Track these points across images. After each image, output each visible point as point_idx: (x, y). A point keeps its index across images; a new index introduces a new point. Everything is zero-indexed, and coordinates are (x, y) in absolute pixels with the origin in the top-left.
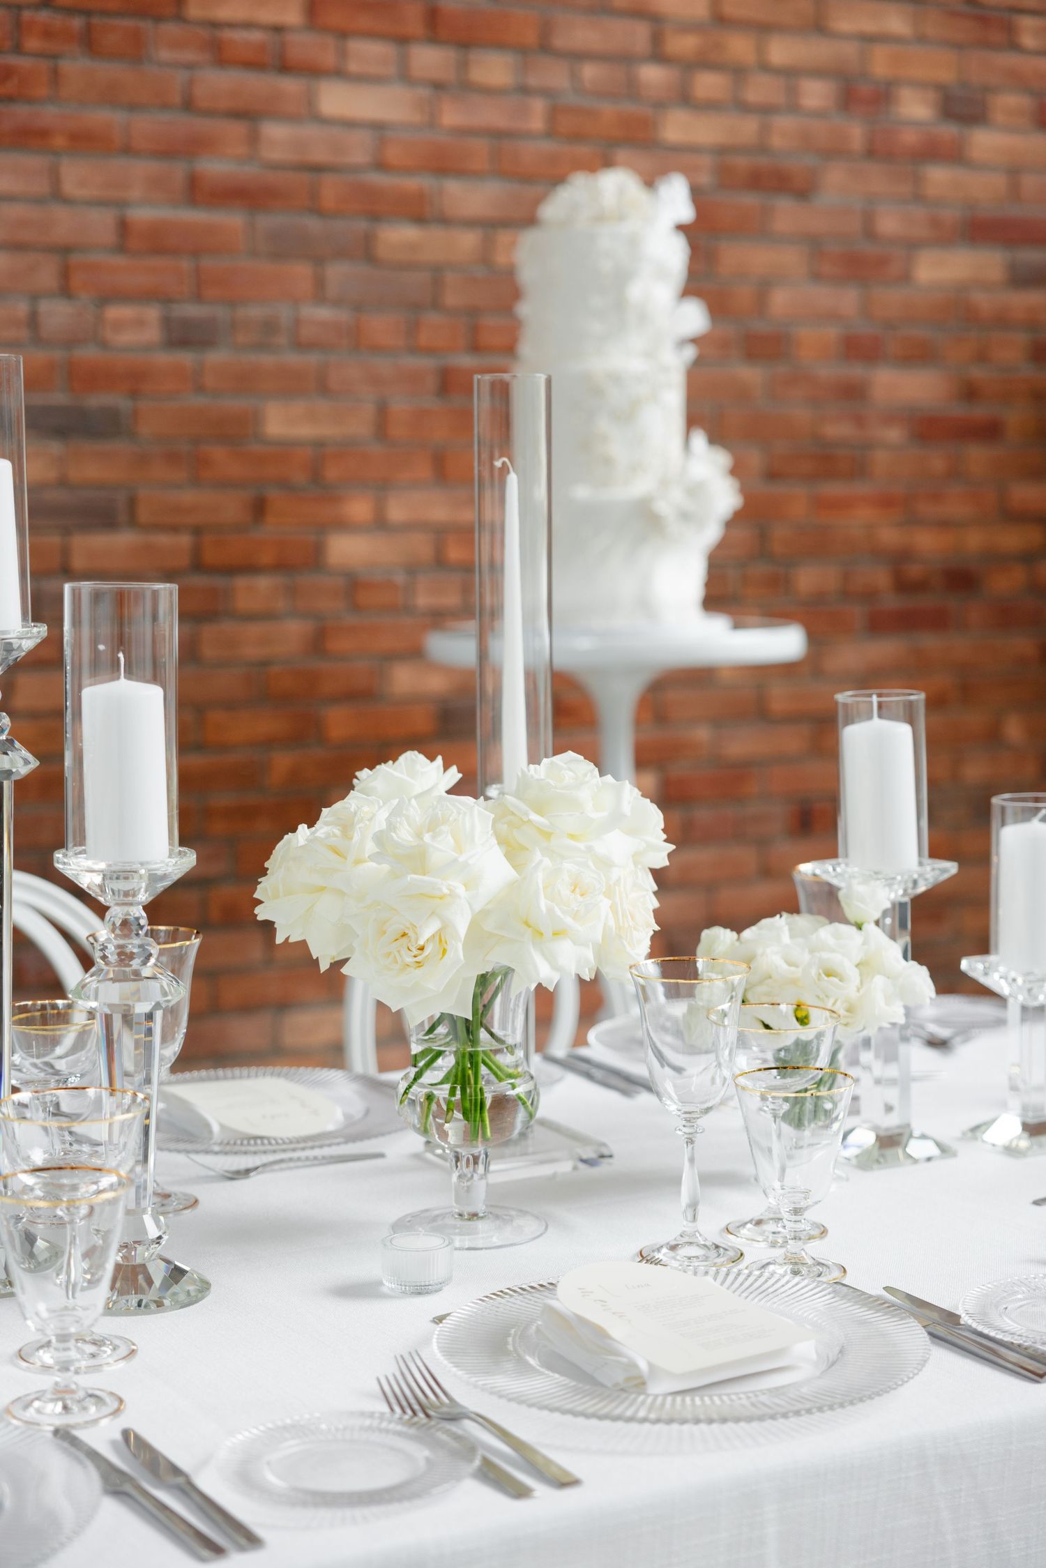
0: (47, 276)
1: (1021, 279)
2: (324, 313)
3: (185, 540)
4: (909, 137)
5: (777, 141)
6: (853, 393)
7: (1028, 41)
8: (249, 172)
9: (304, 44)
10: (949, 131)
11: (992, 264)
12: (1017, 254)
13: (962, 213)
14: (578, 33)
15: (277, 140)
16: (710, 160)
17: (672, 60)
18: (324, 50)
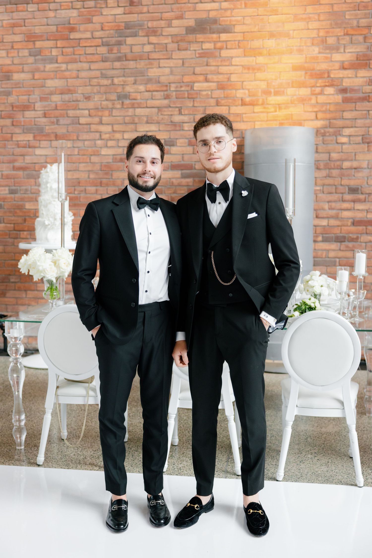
1: (184, 176)
3: (12, 225)
8: (23, 165)
9: (33, 143)
11: (178, 173)
12: (184, 171)
13: (170, 164)
14: (84, 136)
15: (28, 159)
16: (111, 157)
17: (103, 139)
18: (37, 144)
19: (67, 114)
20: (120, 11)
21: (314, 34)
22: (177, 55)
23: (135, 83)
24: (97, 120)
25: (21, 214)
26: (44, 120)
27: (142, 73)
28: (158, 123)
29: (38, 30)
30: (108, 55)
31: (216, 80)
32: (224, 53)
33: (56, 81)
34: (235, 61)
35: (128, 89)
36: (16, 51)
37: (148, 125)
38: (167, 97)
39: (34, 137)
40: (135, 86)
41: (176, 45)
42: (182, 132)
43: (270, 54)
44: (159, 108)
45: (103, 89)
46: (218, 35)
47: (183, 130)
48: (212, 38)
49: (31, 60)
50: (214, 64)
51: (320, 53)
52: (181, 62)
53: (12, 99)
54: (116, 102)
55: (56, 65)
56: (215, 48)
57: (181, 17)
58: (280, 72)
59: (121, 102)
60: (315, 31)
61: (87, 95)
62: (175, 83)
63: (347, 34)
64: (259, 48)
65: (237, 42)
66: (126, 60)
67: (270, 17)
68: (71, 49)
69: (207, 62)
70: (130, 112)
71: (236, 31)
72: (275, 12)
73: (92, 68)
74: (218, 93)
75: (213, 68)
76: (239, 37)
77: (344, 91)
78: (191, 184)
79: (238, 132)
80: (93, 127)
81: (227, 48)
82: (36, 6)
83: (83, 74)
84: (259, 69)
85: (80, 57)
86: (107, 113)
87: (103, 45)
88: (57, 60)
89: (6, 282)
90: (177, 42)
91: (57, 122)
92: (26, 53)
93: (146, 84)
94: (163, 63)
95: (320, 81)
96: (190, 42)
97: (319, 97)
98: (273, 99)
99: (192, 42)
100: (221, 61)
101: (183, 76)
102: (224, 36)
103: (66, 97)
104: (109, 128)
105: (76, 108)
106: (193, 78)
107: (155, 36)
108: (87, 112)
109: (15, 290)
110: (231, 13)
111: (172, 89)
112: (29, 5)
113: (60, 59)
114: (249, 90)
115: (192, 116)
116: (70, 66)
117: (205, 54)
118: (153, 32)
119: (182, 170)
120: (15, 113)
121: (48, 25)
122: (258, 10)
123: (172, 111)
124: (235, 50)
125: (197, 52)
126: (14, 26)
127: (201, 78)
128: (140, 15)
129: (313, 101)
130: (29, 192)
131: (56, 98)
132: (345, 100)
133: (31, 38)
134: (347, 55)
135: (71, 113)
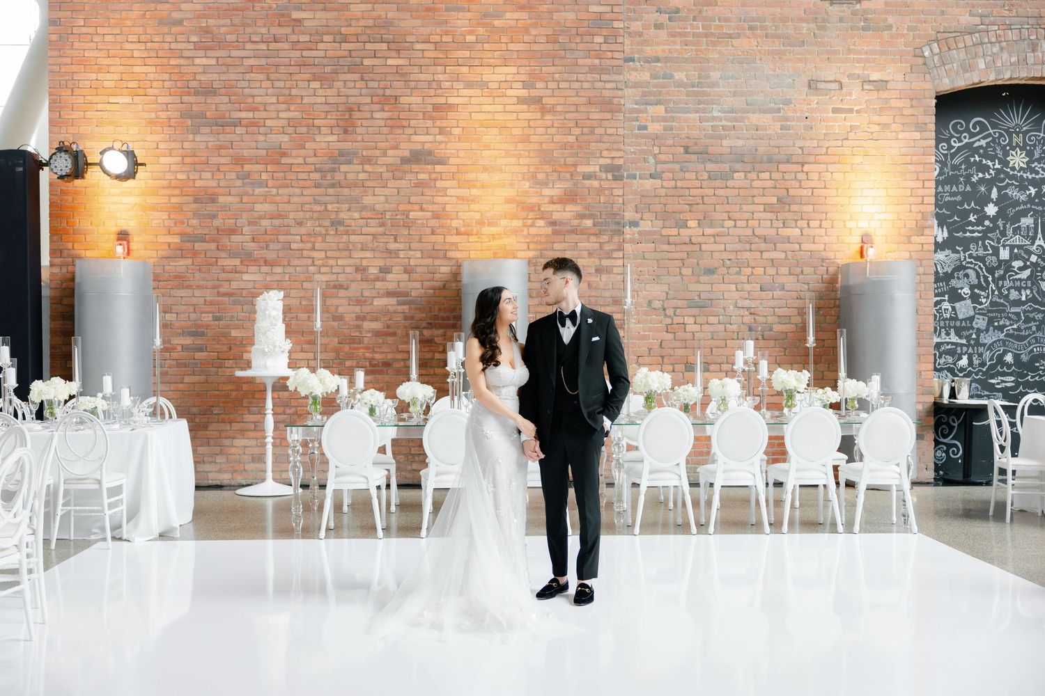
0: (191, 309)
1: (399, 304)
2: (244, 314)
3: (216, 354)
4: (372, 277)
5: (340, 279)
6: (358, 327)
7: (402, 256)
8: (229, 290)
9: (240, 268)
10: (381, 275)
11: (393, 301)
12: (399, 298)
13: (385, 291)
14: (296, 262)
15: (235, 285)
16: (325, 283)
17: (317, 266)
18: (244, 269)
19: (277, 239)
20: (334, 138)
21: (525, 169)
22: (391, 184)
23: (349, 210)
24: (309, 245)
25: (226, 342)
26: (252, 244)
27: (357, 201)
28: (373, 250)
29: (246, 153)
30: (321, 181)
31: (431, 210)
32: (439, 184)
33: (266, 205)
34: (450, 192)
35: (342, 215)
36: (223, 174)
37: (363, 252)
38: (382, 225)
39: (241, 262)
40: (350, 213)
41: (391, 174)
42: (397, 260)
43: (483, 187)
44: (374, 236)
45: (316, 215)
46: (433, 167)
47: (399, 258)
48: (427, 169)
49: (239, 183)
50: (429, 194)
51: (530, 187)
52: (396, 191)
53: (217, 223)
54: (329, 228)
55: (266, 189)
56: (430, 179)
57: (396, 148)
58: (494, 204)
59: (334, 228)
60: (526, 167)
61: (299, 221)
62: (390, 211)
63: (556, 171)
64: (473, 181)
65: (451, 174)
66: (340, 187)
67: (483, 152)
68: (282, 174)
69: (422, 192)
70: (345, 238)
71: (450, 163)
72: (487, 147)
73: (305, 193)
74: (433, 222)
75: (428, 198)
76: (454, 169)
77: (554, 223)
78: (407, 311)
79: (453, 261)
80: (306, 253)
81: (441, 179)
82: (244, 129)
83: (295, 199)
84: (473, 201)
85: (291, 183)
86: (320, 239)
87: (316, 171)
88: (267, 185)
89: (209, 414)
90: (392, 172)
91: (267, 248)
92: (233, 175)
93: (361, 211)
94: (378, 191)
95: (531, 214)
96: (405, 172)
97: (531, 229)
98: (487, 230)
99: (408, 172)
100: (436, 192)
101: (398, 204)
102: (438, 168)
103: (277, 222)
104: (322, 255)
105: (287, 233)
106: (409, 207)
107: (369, 164)
108: (299, 237)
109: (218, 422)
110: (446, 145)
111: (387, 217)
112: (237, 128)
113: (270, 183)
114: (463, 220)
115: (408, 244)
116: (281, 191)
117: (420, 184)
118: (368, 160)
119: (397, 296)
120: (220, 236)
121: (257, 149)
122: (471, 144)
123: (387, 239)
124: (450, 182)
125: (413, 181)
126: (220, 148)
128: (354, 143)
129: (525, 232)
130: (235, 319)
131: (265, 223)
132: (555, 233)
133: (239, 161)
134: (555, 191)
135: (282, 238)
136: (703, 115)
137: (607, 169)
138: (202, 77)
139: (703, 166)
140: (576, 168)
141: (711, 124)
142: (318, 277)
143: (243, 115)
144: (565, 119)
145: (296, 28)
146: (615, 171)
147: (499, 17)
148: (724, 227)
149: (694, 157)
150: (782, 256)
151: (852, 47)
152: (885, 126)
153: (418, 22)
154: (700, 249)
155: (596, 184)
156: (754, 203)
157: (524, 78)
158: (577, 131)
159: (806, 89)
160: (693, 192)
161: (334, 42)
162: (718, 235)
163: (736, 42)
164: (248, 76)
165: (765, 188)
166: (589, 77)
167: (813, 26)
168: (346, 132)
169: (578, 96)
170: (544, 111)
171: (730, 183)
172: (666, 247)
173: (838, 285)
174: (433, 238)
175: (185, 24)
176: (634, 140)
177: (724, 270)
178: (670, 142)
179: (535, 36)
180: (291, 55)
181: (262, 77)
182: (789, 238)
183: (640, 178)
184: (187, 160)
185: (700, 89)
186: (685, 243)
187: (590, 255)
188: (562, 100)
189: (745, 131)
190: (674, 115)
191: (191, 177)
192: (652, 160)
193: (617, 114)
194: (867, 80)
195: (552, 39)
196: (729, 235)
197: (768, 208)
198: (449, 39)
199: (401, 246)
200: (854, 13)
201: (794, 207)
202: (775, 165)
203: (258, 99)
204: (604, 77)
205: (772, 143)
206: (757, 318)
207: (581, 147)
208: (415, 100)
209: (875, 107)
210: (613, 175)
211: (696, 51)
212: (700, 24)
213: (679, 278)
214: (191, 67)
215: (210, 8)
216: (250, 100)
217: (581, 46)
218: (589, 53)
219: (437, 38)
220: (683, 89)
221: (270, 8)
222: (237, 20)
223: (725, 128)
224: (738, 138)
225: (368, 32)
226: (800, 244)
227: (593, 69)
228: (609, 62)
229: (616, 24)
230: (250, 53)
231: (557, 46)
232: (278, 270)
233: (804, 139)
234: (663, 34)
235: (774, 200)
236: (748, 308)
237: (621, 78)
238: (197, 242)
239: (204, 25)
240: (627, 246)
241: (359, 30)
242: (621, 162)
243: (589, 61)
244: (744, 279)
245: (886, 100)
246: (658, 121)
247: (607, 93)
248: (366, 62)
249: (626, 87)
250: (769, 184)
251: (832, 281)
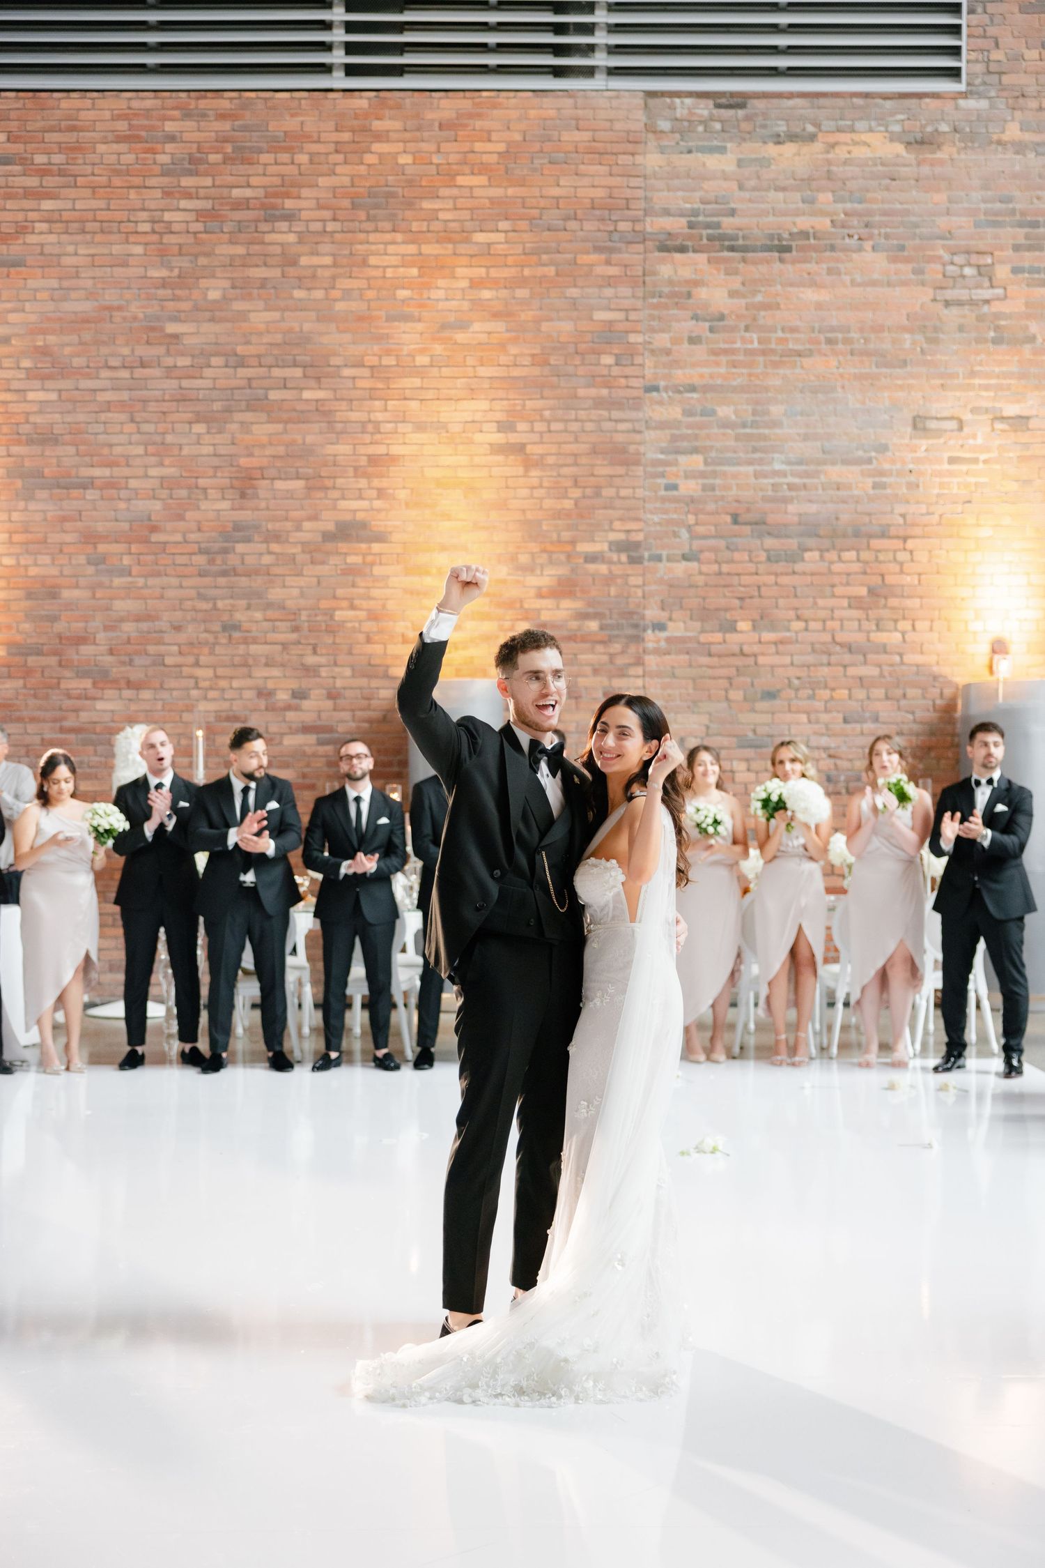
1: (321, 743)
2: (97, 759)
4: (281, 704)
5: (234, 708)
7: (323, 674)
8: (76, 724)
9: (92, 692)
10: (294, 701)
11: (312, 738)
12: (320, 735)
13: (300, 725)
14: (172, 683)
15: (84, 716)
16: (213, 714)
17: (201, 688)
18: (98, 693)
19: (145, 650)
20: (225, 505)
21: (500, 548)
22: (308, 570)
23: (249, 608)
24: (191, 660)
26: (109, 659)
27: (259, 595)
28: (283, 665)
29: (101, 527)
30: (208, 567)
31: (365, 607)
32: (377, 570)
33: (129, 601)
34: (393, 581)
35: (239, 616)
36: (67, 557)
37: (268, 668)
38: (296, 629)
39: (94, 684)
40: (249, 613)
41: (308, 557)
42: (318, 680)
44: (285, 646)
45: (200, 616)
46: (368, 545)
47: (319, 676)
48: (360, 549)
49: (91, 570)
50: (363, 584)
51: (509, 574)
52: (315, 580)
53: (60, 627)
54: (220, 635)
55: (130, 579)
56: (364, 563)
57: (314, 518)
59: (227, 634)
60: (503, 545)
61: (176, 624)
62: (305, 609)
63: (545, 551)
64: (427, 566)
65: (395, 556)
66: (236, 575)
67: (441, 523)
68: (153, 557)
69: (353, 582)
70: (242, 649)
71: (393, 540)
72: (447, 517)
73: (184, 584)
74: (369, 626)
75: (361, 590)
76: (398, 549)
80: (186, 670)
81: (381, 564)
82: (98, 492)
83: (170, 593)
84: (426, 594)
85: (166, 569)
86: (206, 650)
87: (201, 552)
88: (130, 572)
90: (310, 552)
91: (131, 663)
92: (82, 559)
93: (265, 610)
94: (289, 581)
95: (509, 612)
96: (328, 553)
99: (332, 553)
100: (373, 581)
101: (319, 600)
102: (376, 547)
103: (144, 626)
104: (209, 673)
105: (160, 642)
106: (334, 603)
107: (278, 542)
108: (175, 648)
110: (387, 515)
111: (302, 618)
112: (88, 492)
113: (135, 570)
114: (412, 622)
115: (332, 658)
116: (151, 581)
117: (351, 571)
118: (276, 537)
119: (317, 733)
120: (64, 647)
121: (117, 520)
122: (424, 513)
123: (302, 649)
124: (393, 567)
125: (339, 567)
127: (345, 604)
128: (256, 512)
131: (129, 628)
133: (90, 538)
134: (546, 578)
135: (151, 649)
136: (758, 468)
137: (620, 547)
138: (38, 419)
139: (758, 542)
140: (575, 547)
141: (771, 481)
142: (202, 706)
143: (97, 472)
144: (559, 476)
145: (172, 347)
146: (631, 550)
147: (463, 326)
148: (788, 630)
149: (747, 529)
150: (875, 672)
151: (978, 368)
152: (1028, 482)
153: (347, 337)
154: (756, 663)
155: (603, 569)
156: (833, 596)
157: (500, 416)
158: (577, 493)
159: (909, 429)
160: (746, 580)
161: (226, 366)
162: (781, 642)
163: (807, 362)
164: (103, 417)
165: (848, 574)
166: (595, 414)
167: (919, 337)
168: (243, 496)
169: (576, 441)
170: (529, 463)
171: (799, 567)
172: (705, 660)
173: (958, 714)
174: (370, 649)
175: (13, 342)
176: (658, 505)
177: (792, 693)
178: (711, 507)
179: (515, 356)
180: (165, 386)
181: (123, 417)
182: (885, 646)
183: (669, 560)
184: (16, 538)
185: (755, 431)
186: (734, 655)
187: (596, 672)
188: (554, 449)
189: (820, 492)
190: (718, 468)
191: (23, 562)
192: (684, 534)
193: (634, 468)
194: (998, 415)
195: (540, 360)
196: (797, 641)
197: (855, 603)
198: (391, 361)
199: (323, 660)
200: (980, 318)
201: (893, 602)
202: (865, 541)
203: (118, 450)
204: (616, 414)
205: (860, 508)
206: (839, 762)
207: (581, 516)
208: (343, 449)
209: (1011, 455)
210: (629, 557)
211: (750, 375)
212: (755, 336)
213: (725, 705)
214: (23, 405)
215: (49, 319)
216: (106, 451)
217: (581, 371)
218: (593, 380)
219: (373, 360)
220: (729, 431)
221: (135, 318)
222: (87, 336)
223: (791, 487)
224: (810, 501)
225: (276, 352)
226: (901, 655)
227: (599, 403)
228: (622, 393)
229: (633, 338)
230: (108, 384)
231: (546, 370)
232: (146, 694)
233: (908, 502)
234: (700, 351)
235: (863, 591)
236: (826, 749)
237: (640, 415)
238: (31, 654)
239: (40, 343)
240: (652, 661)
241: (262, 350)
242: (639, 537)
243: (593, 392)
244: (819, 705)
245: (1026, 446)
246: (694, 477)
247: (620, 438)
248: (273, 395)
249: (648, 428)
250: (856, 567)
251: (950, 708)
